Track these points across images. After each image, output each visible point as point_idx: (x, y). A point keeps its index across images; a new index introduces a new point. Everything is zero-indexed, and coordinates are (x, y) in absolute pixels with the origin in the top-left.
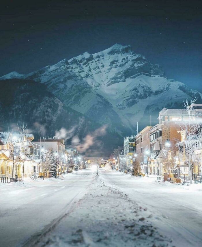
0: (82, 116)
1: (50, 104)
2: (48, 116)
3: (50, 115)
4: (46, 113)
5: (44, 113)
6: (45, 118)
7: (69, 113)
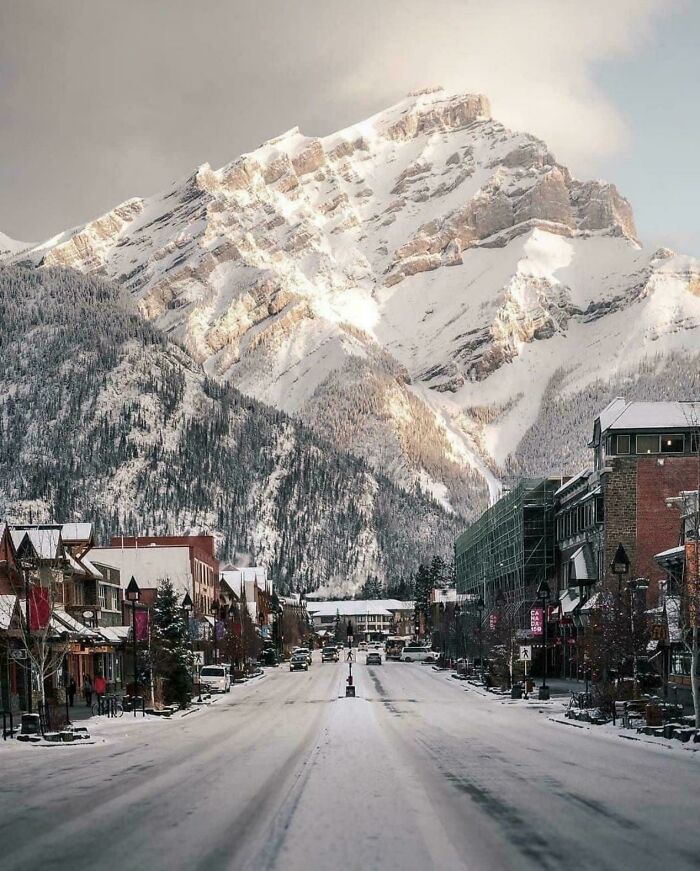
0: (284, 425)
1: (150, 373)
2: (142, 426)
3: (150, 422)
4: (134, 415)
5: (128, 417)
6: (131, 436)
7: (231, 414)
